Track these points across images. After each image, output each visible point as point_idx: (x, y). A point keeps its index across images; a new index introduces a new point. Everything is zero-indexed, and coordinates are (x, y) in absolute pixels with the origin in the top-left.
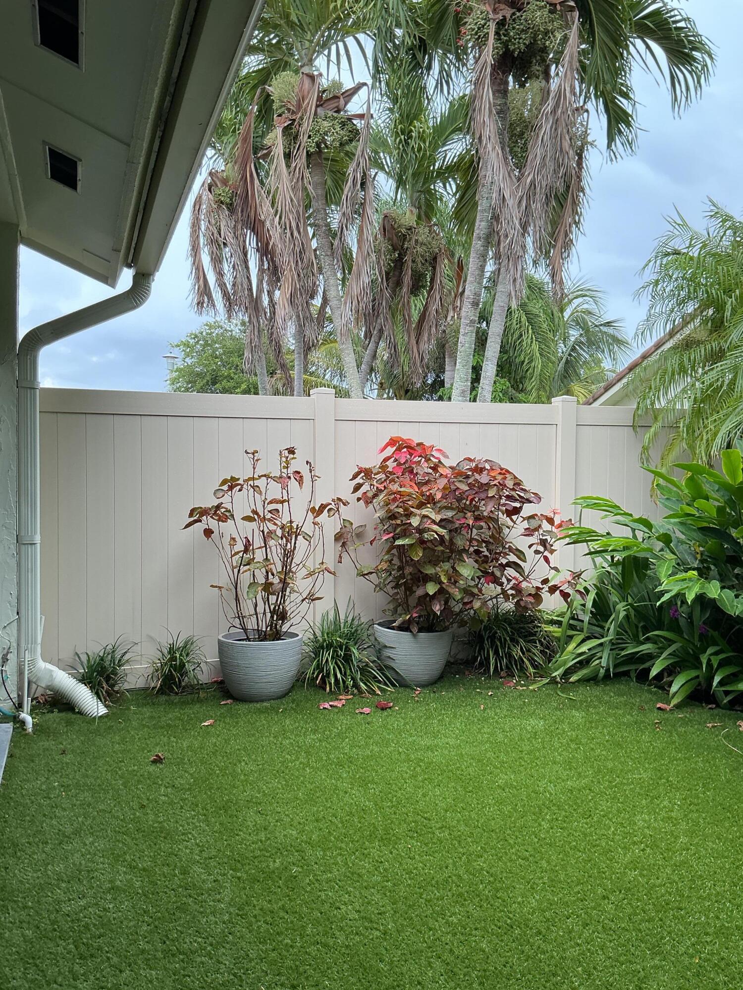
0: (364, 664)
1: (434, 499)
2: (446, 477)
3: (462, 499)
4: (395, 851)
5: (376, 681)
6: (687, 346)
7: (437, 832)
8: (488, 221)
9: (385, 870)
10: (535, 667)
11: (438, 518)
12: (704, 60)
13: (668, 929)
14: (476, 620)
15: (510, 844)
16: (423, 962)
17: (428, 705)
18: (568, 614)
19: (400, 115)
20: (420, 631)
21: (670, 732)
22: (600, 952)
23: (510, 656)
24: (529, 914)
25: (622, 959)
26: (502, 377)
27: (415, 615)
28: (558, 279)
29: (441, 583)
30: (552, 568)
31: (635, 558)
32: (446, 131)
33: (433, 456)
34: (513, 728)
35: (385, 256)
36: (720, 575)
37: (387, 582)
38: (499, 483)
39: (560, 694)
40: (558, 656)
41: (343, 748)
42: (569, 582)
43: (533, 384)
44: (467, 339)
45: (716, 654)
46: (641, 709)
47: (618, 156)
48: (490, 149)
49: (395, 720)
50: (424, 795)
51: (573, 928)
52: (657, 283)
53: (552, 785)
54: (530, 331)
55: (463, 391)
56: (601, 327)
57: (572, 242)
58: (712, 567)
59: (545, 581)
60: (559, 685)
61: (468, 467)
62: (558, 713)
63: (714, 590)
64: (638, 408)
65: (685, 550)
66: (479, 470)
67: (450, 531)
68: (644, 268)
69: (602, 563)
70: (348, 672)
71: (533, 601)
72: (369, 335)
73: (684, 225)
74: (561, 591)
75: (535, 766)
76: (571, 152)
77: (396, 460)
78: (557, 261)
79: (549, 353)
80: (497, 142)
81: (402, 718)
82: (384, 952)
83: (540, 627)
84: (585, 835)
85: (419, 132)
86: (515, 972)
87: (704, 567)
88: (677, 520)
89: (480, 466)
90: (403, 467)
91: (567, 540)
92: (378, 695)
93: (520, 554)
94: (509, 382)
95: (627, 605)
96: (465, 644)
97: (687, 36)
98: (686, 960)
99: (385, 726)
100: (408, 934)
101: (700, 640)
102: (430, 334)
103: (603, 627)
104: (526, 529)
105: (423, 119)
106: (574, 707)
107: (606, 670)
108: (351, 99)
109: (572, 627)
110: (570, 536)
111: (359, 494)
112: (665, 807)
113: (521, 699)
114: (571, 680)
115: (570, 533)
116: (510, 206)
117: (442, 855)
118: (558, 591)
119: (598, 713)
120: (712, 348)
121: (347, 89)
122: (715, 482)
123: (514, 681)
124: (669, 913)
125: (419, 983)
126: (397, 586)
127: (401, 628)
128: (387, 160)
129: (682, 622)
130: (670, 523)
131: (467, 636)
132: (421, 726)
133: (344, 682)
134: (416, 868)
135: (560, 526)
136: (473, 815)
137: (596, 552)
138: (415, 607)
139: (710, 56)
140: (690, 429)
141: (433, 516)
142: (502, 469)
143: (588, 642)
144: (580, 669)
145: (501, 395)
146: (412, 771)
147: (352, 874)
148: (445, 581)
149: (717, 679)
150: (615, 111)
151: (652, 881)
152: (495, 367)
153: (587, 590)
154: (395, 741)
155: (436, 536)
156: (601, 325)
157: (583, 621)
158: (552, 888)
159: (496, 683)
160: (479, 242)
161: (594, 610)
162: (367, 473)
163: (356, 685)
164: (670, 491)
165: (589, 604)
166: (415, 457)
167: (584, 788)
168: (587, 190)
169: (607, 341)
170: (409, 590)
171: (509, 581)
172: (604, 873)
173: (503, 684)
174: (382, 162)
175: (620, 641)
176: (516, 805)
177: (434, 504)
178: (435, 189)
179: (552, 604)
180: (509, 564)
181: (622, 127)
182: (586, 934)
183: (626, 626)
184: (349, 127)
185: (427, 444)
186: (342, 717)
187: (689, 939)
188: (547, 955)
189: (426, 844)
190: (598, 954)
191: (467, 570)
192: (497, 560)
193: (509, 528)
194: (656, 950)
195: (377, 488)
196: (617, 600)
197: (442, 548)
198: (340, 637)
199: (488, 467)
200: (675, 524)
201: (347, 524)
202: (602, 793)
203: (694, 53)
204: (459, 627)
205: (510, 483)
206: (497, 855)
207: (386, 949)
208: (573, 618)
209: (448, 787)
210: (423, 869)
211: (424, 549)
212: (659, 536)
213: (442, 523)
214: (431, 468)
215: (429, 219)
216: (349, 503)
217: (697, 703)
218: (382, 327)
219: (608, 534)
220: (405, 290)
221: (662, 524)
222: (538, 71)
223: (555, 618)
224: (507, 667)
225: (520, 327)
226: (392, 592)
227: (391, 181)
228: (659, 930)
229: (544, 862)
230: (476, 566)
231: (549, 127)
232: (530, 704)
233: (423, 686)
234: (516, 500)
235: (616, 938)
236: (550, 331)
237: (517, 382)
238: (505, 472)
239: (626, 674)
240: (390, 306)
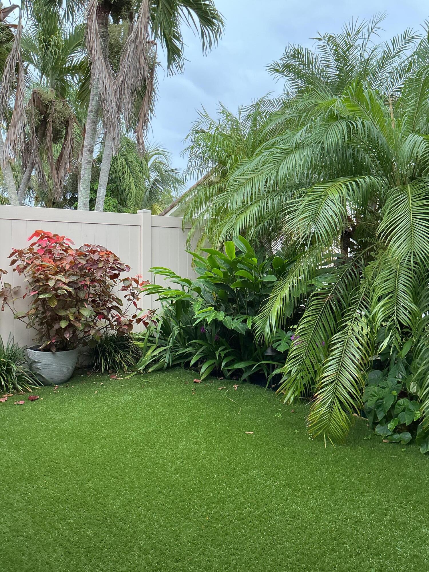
0: (21, 374)
1: (65, 270)
2: (72, 256)
3: (83, 269)
4: (35, 486)
5: (29, 384)
6: (209, 184)
7: (63, 470)
8: (97, 102)
9: (28, 498)
10: (129, 366)
11: (67, 281)
12: (219, 25)
13: (193, 504)
14: (94, 341)
15: (107, 470)
16: (51, 550)
17: (63, 394)
18: (148, 334)
19: (43, 30)
20: (57, 350)
21: (200, 395)
22: (156, 524)
23: (114, 361)
24: (117, 510)
25: (168, 525)
26: (113, 198)
27: (54, 341)
28: (141, 141)
29: (70, 321)
30: (138, 309)
31: (183, 301)
32: (73, 45)
33: (65, 243)
34: (113, 403)
35: (35, 117)
36: (226, 308)
37: (35, 322)
38: (105, 259)
39: (142, 379)
40: (142, 358)
41: (5, 427)
42: (147, 316)
43: (132, 202)
44: (86, 172)
45: (223, 350)
46: (185, 383)
47: (174, 73)
48: (97, 58)
49: (40, 406)
50: (57, 449)
51: (141, 513)
52: (192, 148)
53: (134, 433)
54: (129, 171)
55: (85, 204)
56: (169, 172)
57: (149, 121)
58: (222, 304)
59: (134, 316)
60: (142, 375)
61: (87, 250)
62: (141, 390)
63: (221, 316)
64: (184, 218)
65: (209, 296)
66: (94, 252)
67: (75, 289)
68: (186, 139)
69: (166, 305)
70: (10, 380)
71: (127, 328)
72: (24, 166)
73: (207, 116)
74: (144, 321)
75: (125, 423)
76: (145, 67)
77: (39, 245)
78: (140, 130)
79: (140, 185)
80: (101, 54)
81: (45, 404)
82: (25, 549)
83: (132, 343)
84: (151, 458)
85: (55, 43)
86: (107, 545)
87: (218, 305)
88: (204, 280)
89: (93, 249)
90: (45, 249)
91: (146, 292)
92: (30, 392)
93: (119, 301)
94: (117, 200)
95: (179, 327)
96: (88, 356)
97: (210, 10)
98: (202, 519)
99: (33, 411)
100: (41, 535)
101: (216, 344)
102: (65, 168)
103: (166, 340)
104: (123, 287)
105: (58, 35)
106: (150, 386)
107: (168, 364)
108: (8, 14)
109: (150, 341)
110: (147, 290)
111: (15, 266)
112: (195, 436)
113: (119, 385)
114: (149, 371)
115: (148, 288)
116: (110, 94)
117: (66, 483)
118: (142, 322)
119: (163, 388)
120: (221, 186)
121: (5, 7)
122: (222, 259)
123: (117, 375)
124: (194, 495)
125: (47, 563)
126: (42, 324)
127: (46, 350)
128: (35, 57)
129: (207, 335)
130: (200, 281)
131: (89, 351)
132: (57, 408)
133: (6, 386)
134: (49, 494)
135: (142, 284)
136: (86, 456)
137: (163, 298)
138: (54, 336)
139: (222, 23)
140: (211, 230)
141: (63, 280)
142: (107, 251)
143: (158, 349)
144: (154, 364)
145: (113, 208)
146: (50, 436)
147: (7, 504)
148: (72, 319)
149: (223, 364)
150: (171, 46)
151: (186, 478)
152: (105, 191)
153: (158, 320)
154: (39, 419)
155: (65, 292)
156: (169, 171)
157: (155, 338)
158: (131, 492)
159: (106, 377)
160: (92, 114)
161: (161, 331)
162: (20, 253)
163: (15, 387)
164: (201, 264)
165: (159, 328)
166: (52, 243)
167: (152, 432)
168: (157, 91)
169: (172, 180)
170: (50, 326)
171: (113, 317)
172: (160, 478)
173: (109, 377)
174: (32, 58)
175: (175, 347)
176: (112, 447)
177: (65, 272)
178: (66, 79)
179: (138, 329)
180: (113, 307)
181: (176, 57)
182: (149, 515)
183: (179, 338)
184: (7, 32)
185: (60, 235)
186: (4, 408)
187: (204, 507)
188: (126, 531)
189: (56, 478)
190: (155, 525)
191: (87, 312)
192: (106, 305)
193: (112, 286)
194: (187, 517)
195: (27, 262)
196: (174, 325)
197: (70, 299)
198: (3, 358)
199: (99, 250)
200: (203, 282)
201: (7, 286)
202: (162, 433)
203: (214, 20)
204: (83, 346)
205: (111, 260)
206: (99, 478)
207: (27, 547)
208: (151, 336)
209: (72, 442)
210: (53, 493)
211: (59, 300)
212: (195, 288)
213: (69, 284)
214: (63, 250)
215: (63, 97)
216: (7, 272)
217: (214, 377)
218: (34, 162)
219: (169, 288)
220: (48, 139)
221: (196, 282)
222: (126, 15)
223: (141, 337)
224: (112, 367)
225: (123, 168)
226: (38, 327)
227: (37, 70)
228: (189, 505)
229: (127, 477)
230: (92, 309)
231: (132, 49)
232: (124, 387)
233: (60, 383)
234: (115, 270)
235: (165, 514)
236: (140, 172)
237: (122, 200)
238: (109, 253)
239: (179, 365)
240: (39, 149)
